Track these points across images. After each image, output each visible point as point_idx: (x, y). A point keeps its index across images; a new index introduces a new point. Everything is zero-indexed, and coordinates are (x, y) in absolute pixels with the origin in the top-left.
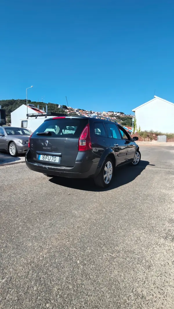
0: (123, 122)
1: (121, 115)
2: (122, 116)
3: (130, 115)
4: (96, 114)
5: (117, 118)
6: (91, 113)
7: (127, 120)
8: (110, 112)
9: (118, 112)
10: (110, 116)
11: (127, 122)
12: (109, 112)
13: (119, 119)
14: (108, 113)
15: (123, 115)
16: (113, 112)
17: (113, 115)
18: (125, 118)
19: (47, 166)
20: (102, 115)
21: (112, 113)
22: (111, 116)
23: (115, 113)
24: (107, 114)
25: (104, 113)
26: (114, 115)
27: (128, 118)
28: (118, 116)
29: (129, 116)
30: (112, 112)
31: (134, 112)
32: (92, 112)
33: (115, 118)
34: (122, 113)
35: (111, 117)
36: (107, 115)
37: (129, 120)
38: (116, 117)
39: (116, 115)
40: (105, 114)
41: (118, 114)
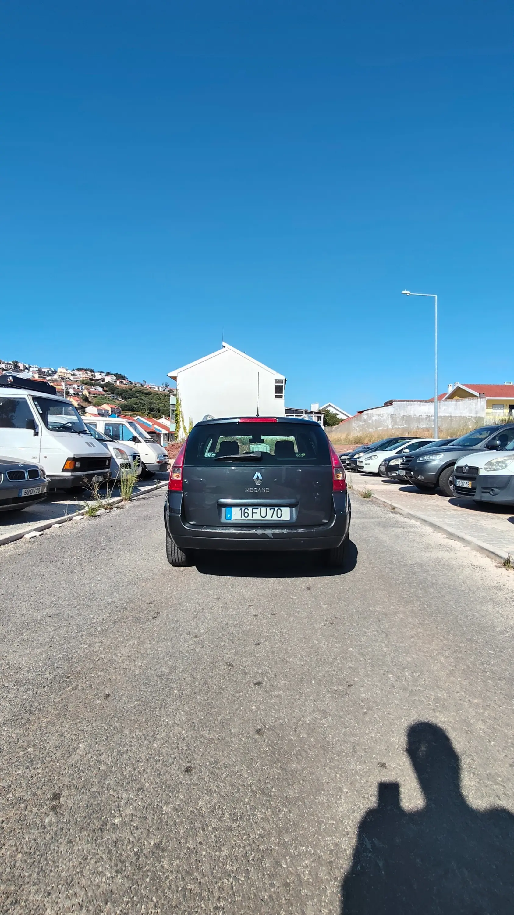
0: (125, 402)
1: (118, 382)
2: (122, 385)
3: (143, 383)
4: (34, 372)
5: (105, 389)
6: (16, 367)
7: (137, 397)
8: (82, 369)
9: (108, 374)
10: (84, 383)
11: (136, 404)
12: (78, 370)
13: (112, 393)
14: (77, 373)
15: (125, 382)
16: (92, 371)
17: (91, 379)
18: (130, 392)
19: (269, 532)
20: (56, 377)
21: (90, 374)
22: (86, 384)
23: (98, 376)
24: (73, 375)
25: (61, 371)
26: (97, 380)
27: (140, 392)
28: (108, 384)
29: (142, 386)
30: (87, 370)
31: (175, 378)
32: (20, 365)
33: (100, 389)
34: (120, 377)
35: (88, 387)
36: (72, 378)
37: (142, 398)
38: (102, 386)
39: (103, 380)
40: (66, 376)
41: (108, 379)
